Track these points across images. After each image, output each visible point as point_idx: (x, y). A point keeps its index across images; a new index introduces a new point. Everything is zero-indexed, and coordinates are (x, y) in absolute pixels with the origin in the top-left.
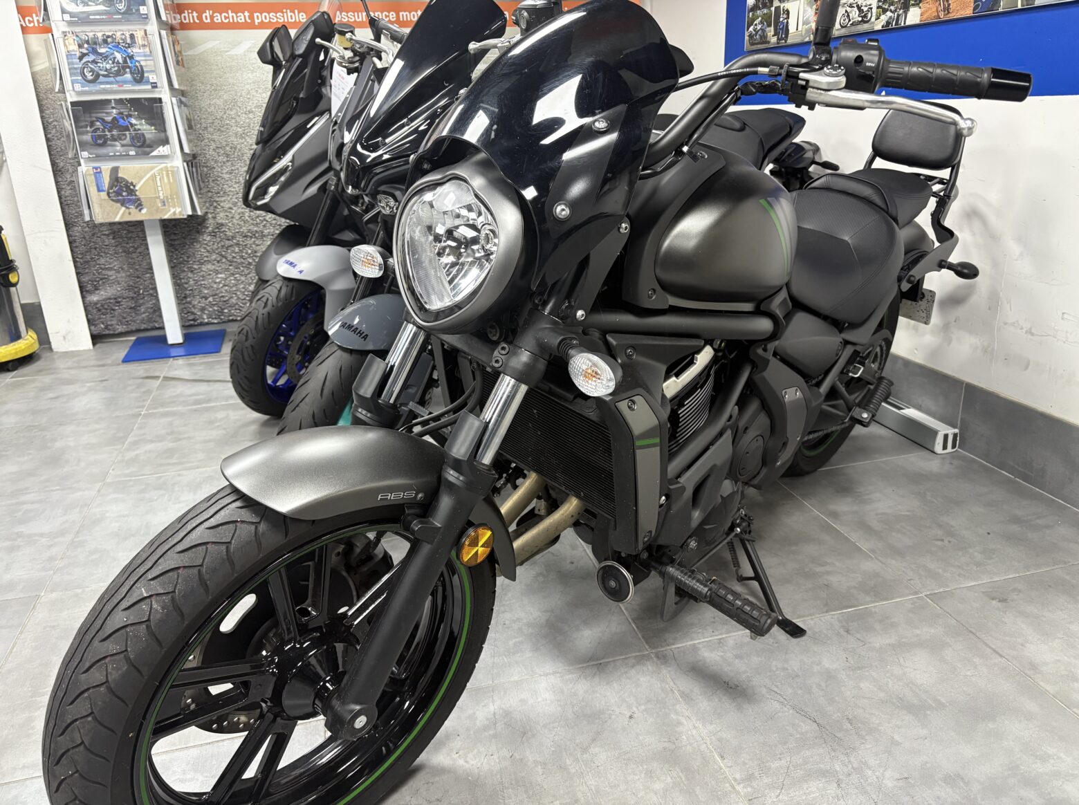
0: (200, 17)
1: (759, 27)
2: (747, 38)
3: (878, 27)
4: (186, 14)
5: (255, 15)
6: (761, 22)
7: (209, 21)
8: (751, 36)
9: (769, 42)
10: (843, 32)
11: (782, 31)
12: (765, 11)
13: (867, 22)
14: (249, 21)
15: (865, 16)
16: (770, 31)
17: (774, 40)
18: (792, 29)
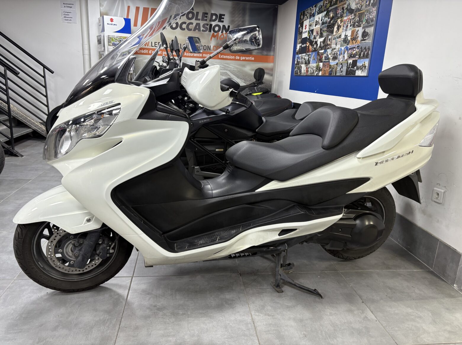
0: (148, 52)
1: (297, 70)
2: (294, 72)
3: (315, 75)
4: (145, 51)
5: (163, 52)
6: (297, 68)
7: (151, 53)
8: (295, 72)
9: (298, 74)
10: (310, 75)
11: (300, 71)
12: (298, 66)
13: (314, 73)
14: (161, 54)
15: (313, 72)
16: (299, 71)
17: (299, 73)
18: (302, 72)
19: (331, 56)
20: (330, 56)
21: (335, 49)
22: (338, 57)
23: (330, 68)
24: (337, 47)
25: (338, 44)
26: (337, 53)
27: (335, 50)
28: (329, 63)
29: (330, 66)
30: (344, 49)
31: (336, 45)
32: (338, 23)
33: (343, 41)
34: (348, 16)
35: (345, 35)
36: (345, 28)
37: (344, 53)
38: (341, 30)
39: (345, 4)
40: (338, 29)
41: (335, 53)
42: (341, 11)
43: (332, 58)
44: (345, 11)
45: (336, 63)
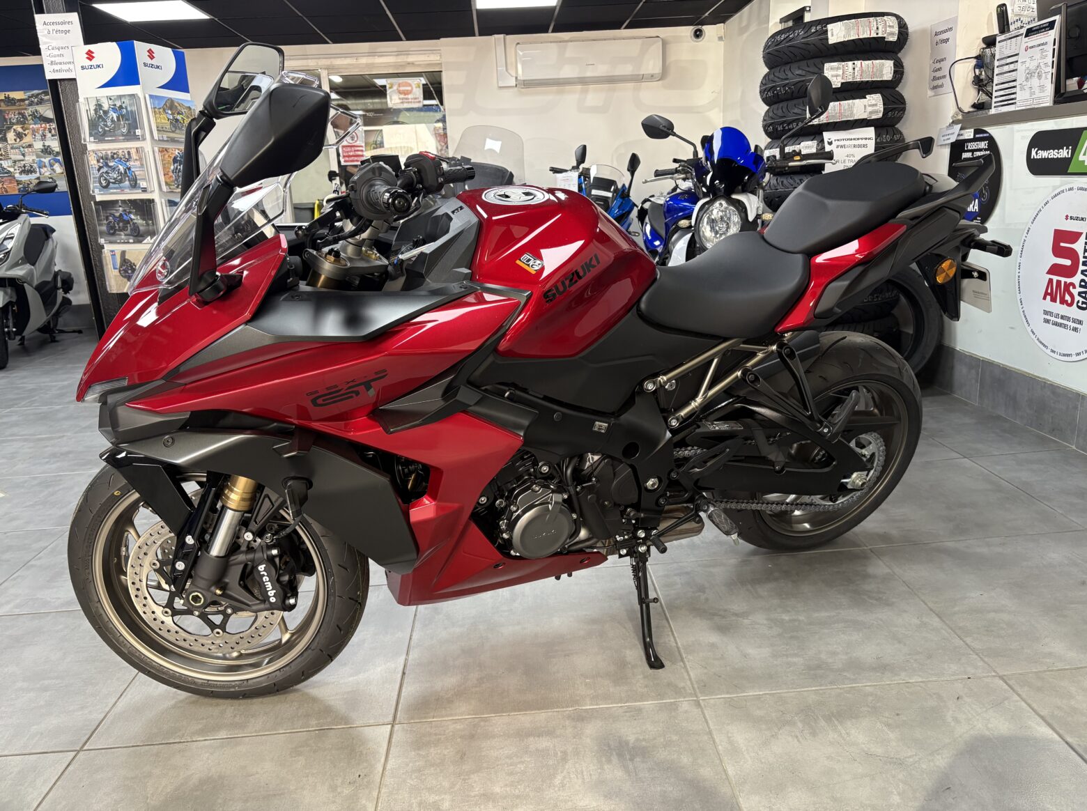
19: (15, 170)
20: (12, 170)
21: (23, 160)
22: (38, 170)
23: (18, 184)
24: (27, 158)
25: (29, 155)
26: (31, 167)
27: (24, 162)
28: (15, 178)
29: (17, 181)
30: (50, 161)
31: (24, 155)
32: (14, 130)
33: (42, 151)
34: (41, 125)
35: (44, 146)
36: (38, 136)
37: (51, 165)
38: (27, 140)
39: (26, 109)
40: (20, 136)
41: (24, 166)
42: (16, 117)
43: (18, 171)
44: (29, 118)
45: (33, 178)
